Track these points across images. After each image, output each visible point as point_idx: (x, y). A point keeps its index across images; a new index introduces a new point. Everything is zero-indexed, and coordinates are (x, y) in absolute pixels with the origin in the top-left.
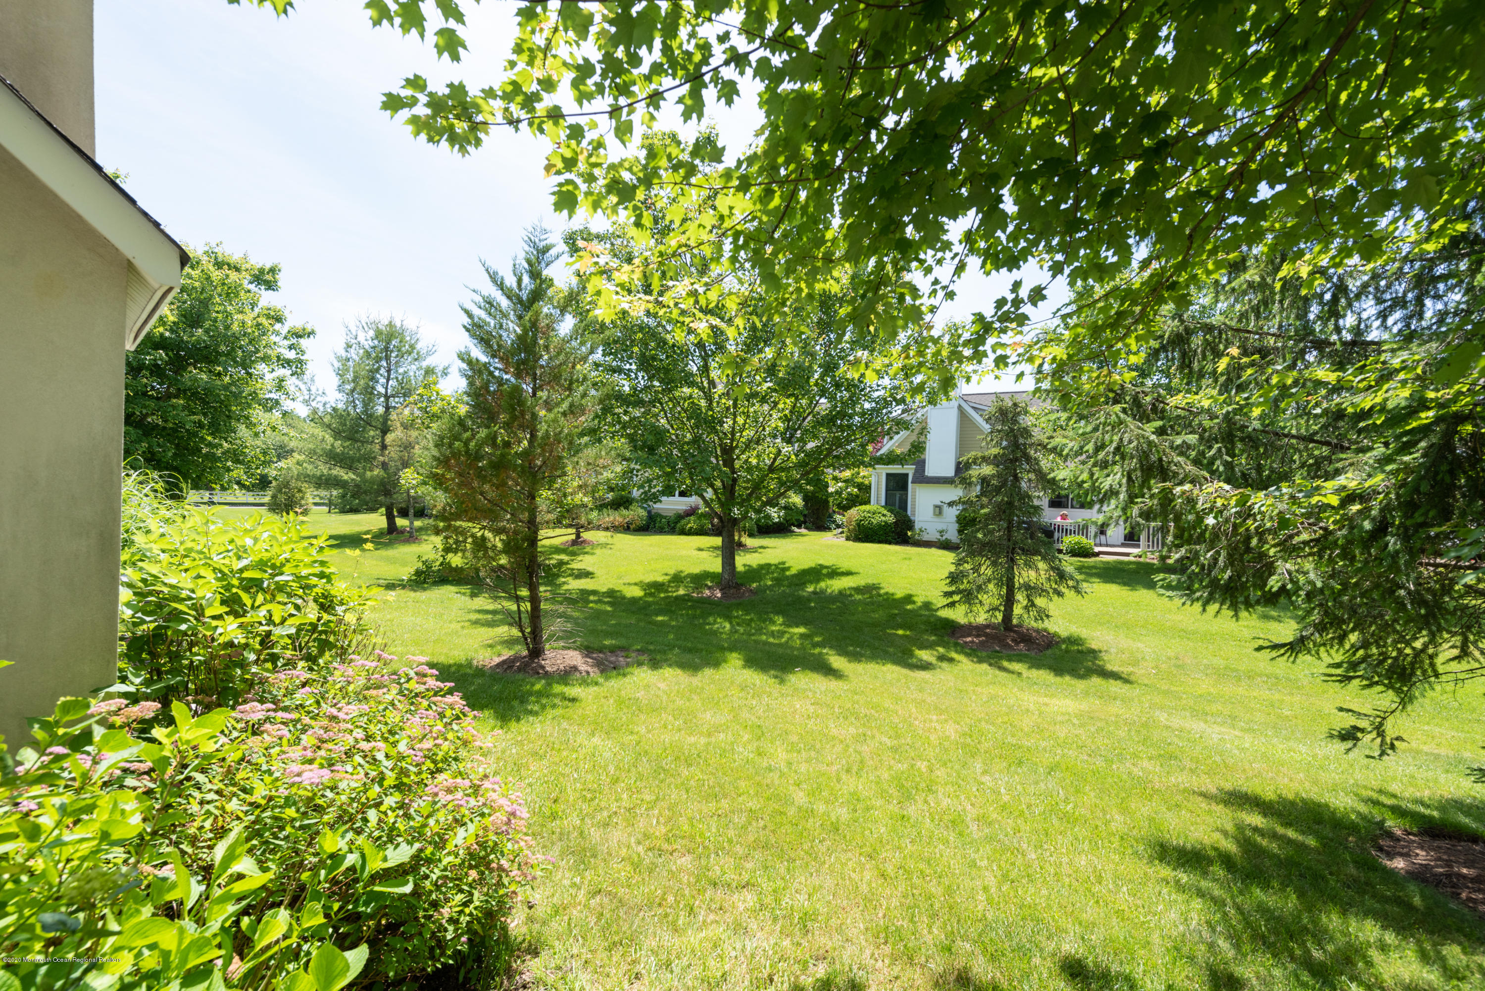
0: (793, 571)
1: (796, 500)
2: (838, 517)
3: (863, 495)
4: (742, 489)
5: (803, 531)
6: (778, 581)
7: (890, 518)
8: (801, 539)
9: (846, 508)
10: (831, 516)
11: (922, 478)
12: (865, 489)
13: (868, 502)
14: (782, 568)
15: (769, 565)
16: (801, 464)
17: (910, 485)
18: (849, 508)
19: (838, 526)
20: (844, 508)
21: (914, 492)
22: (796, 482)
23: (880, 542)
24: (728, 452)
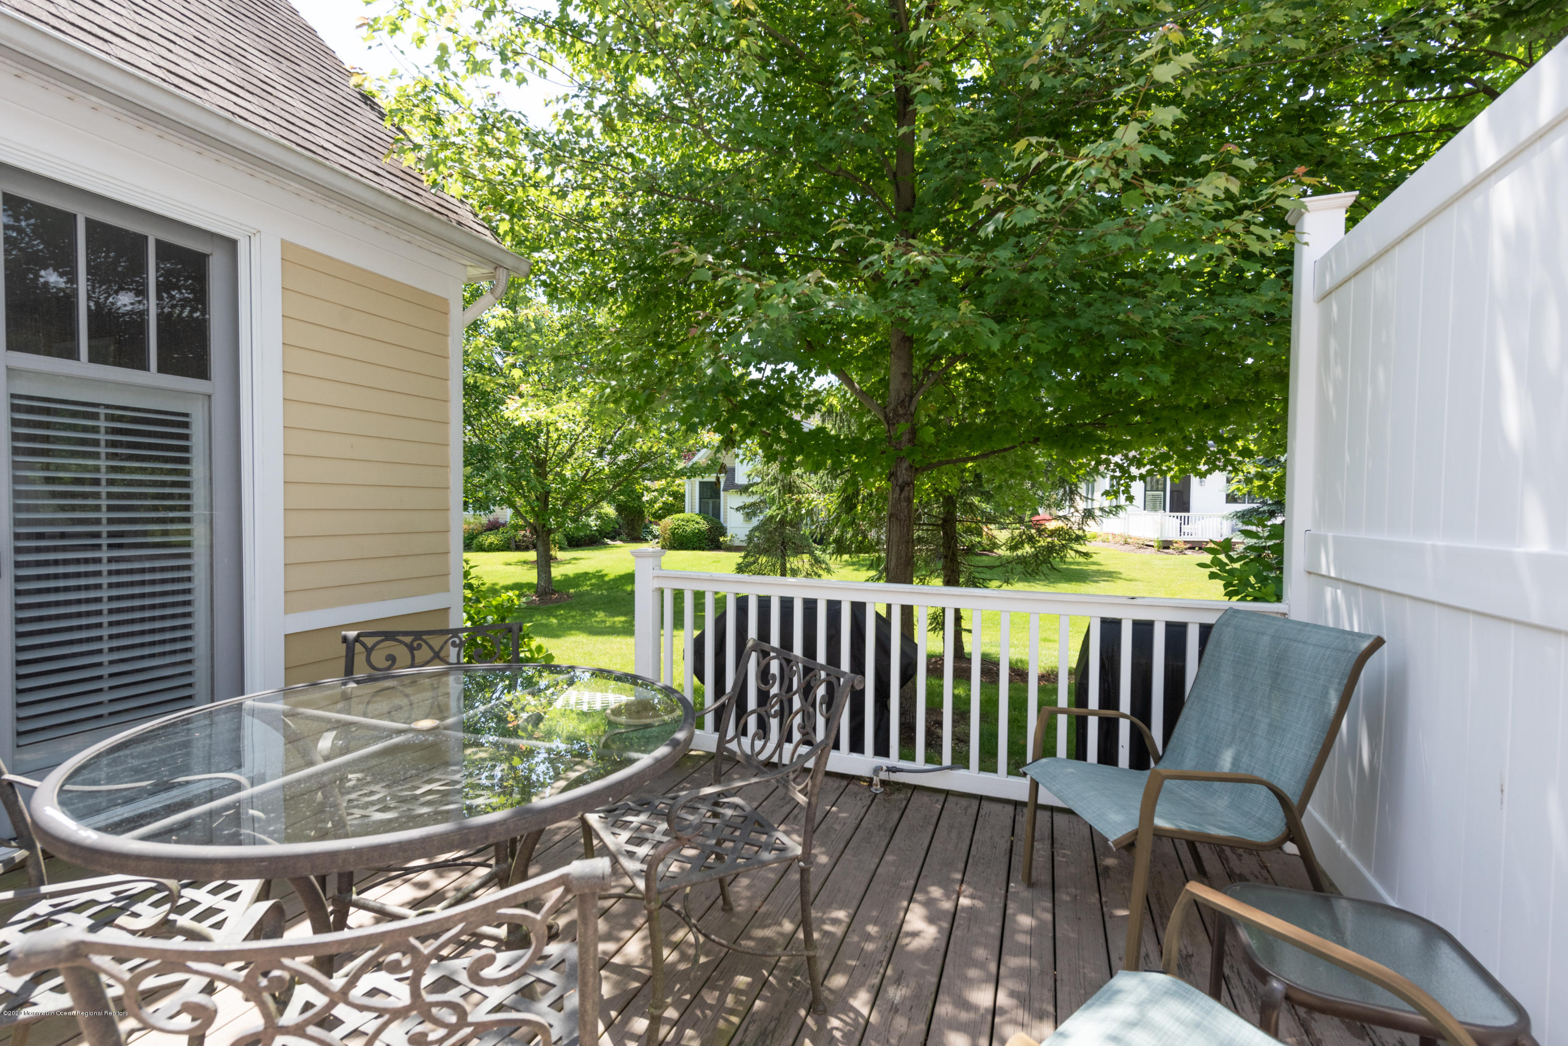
0: (612, 576)
1: (609, 510)
2: (655, 528)
3: (676, 504)
4: (555, 502)
5: (618, 543)
6: (598, 587)
7: (704, 525)
8: (615, 550)
9: (661, 517)
10: (646, 527)
11: (731, 485)
12: (679, 497)
13: (683, 511)
14: (600, 576)
15: (587, 574)
16: (614, 476)
17: (722, 493)
18: (664, 517)
19: (655, 537)
20: (659, 517)
21: (725, 500)
22: (609, 493)
23: (694, 549)
24: (541, 464)
